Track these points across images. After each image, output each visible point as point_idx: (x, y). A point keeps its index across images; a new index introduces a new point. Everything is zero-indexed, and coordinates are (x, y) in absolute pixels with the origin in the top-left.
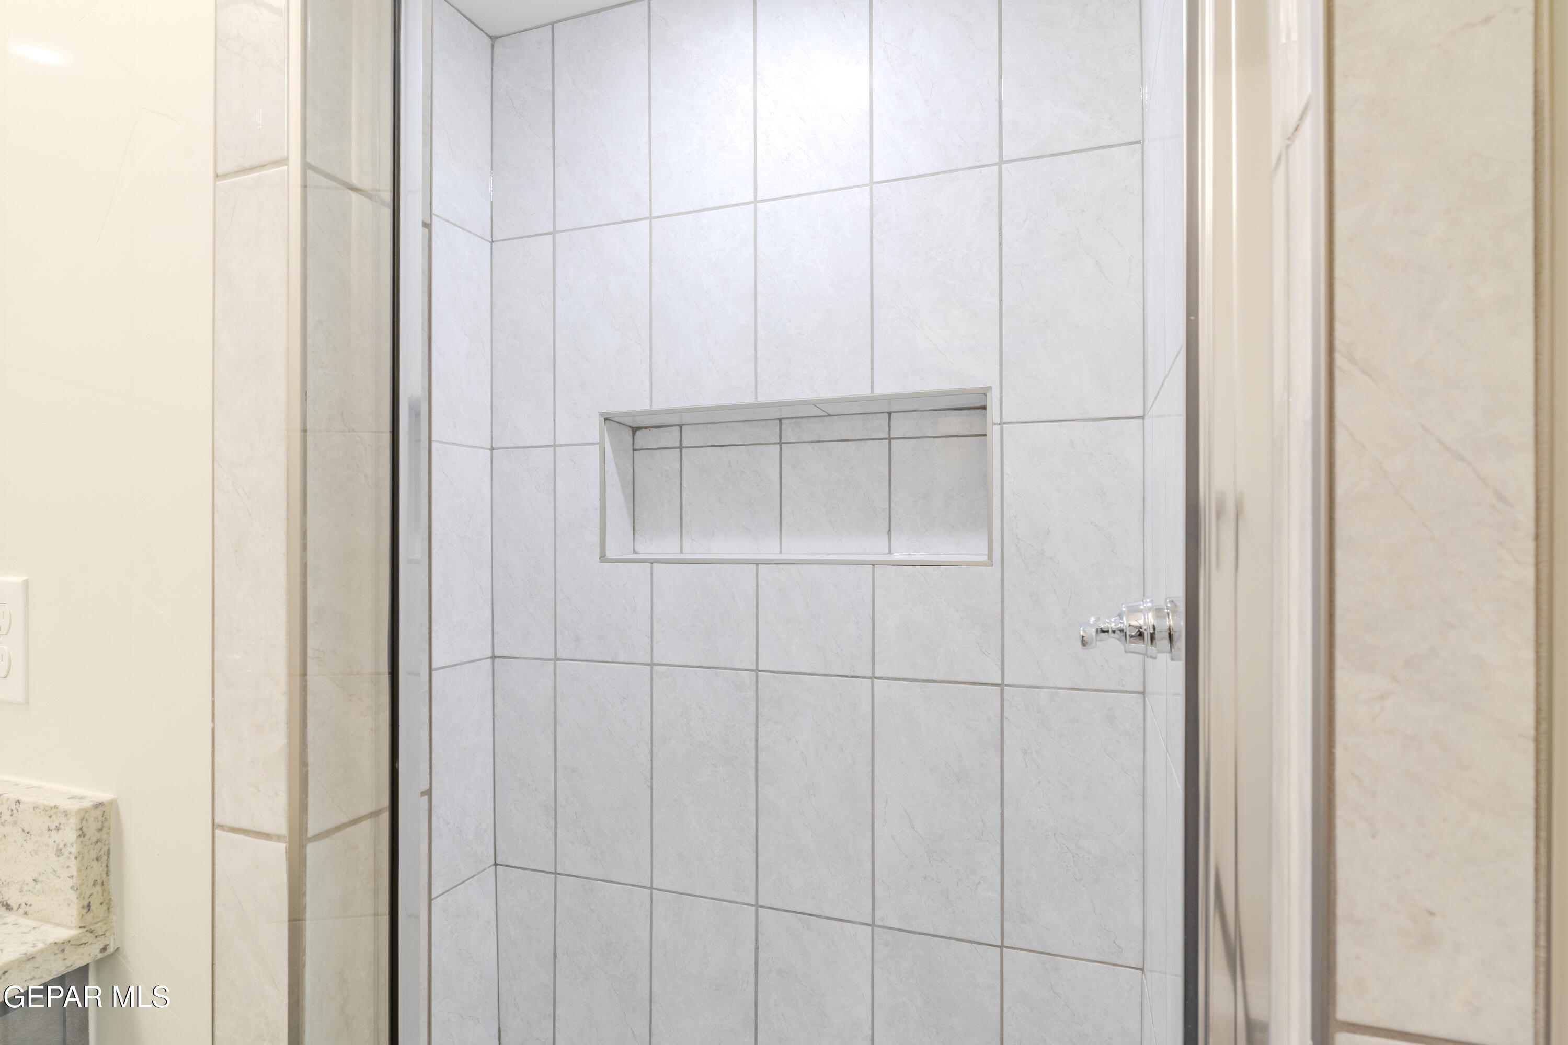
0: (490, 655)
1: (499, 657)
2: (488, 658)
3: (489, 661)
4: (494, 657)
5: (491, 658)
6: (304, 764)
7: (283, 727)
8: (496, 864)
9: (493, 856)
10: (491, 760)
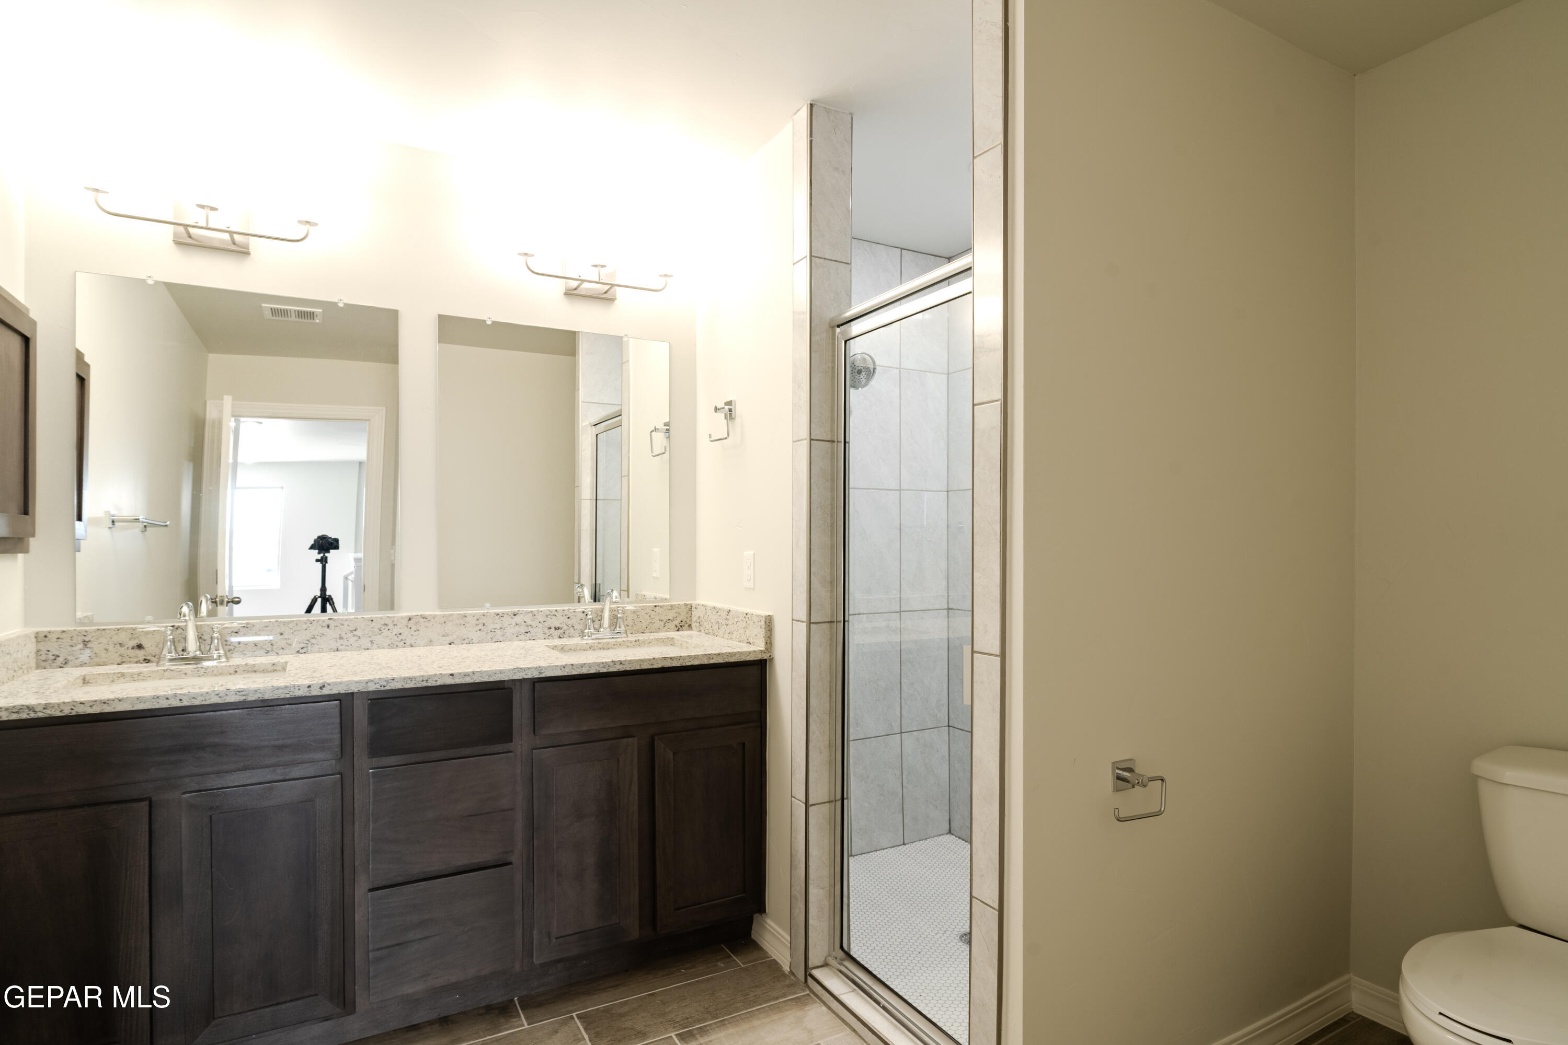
0: (946, 607)
1: (951, 609)
2: (945, 609)
3: (946, 611)
4: (948, 609)
5: (947, 609)
6: (810, 602)
7: (806, 592)
8: (949, 726)
9: (947, 721)
10: (947, 667)
